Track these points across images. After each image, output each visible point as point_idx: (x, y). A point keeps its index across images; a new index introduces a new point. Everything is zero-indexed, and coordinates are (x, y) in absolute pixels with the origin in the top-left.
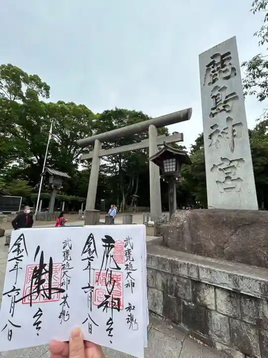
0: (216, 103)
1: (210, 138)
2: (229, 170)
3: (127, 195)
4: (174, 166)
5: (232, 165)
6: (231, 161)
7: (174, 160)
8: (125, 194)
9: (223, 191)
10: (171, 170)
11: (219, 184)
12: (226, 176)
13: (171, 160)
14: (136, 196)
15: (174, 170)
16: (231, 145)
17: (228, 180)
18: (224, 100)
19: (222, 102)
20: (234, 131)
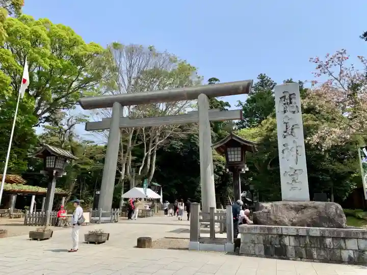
0: (287, 128)
1: (283, 153)
2: (294, 176)
4: (240, 156)
6: (295, 170)
7: (240, 149)
9: (291, 189)
10: (236, 160)
11: (289, 184)
12: (292, 179)
13: (236, 149)
14: (157, 184)
15: (239, 160)
16: (296, 159)
17: (294, 182)
18: (291, 127)
20: (297, 150)
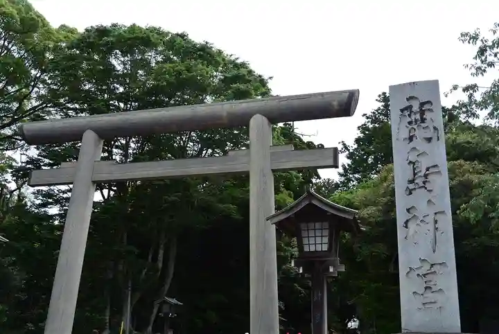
0: (415, 174)
1: (406, 227)
2: (429, 278)
3: (138, 295)
4: (326, 240)
5: (433, 270)
6: (432, 265)
7: (326, 225)
8: (133, 291)
9: (421, 306)
10: (319, 248)
11: (417, 296)
12: (425, 285)
13: (318, 225)
14: (174, 301)
15: (325, 248)
16: (433, 241)
17: (427, 291)
18: (424, 171)
19: (422, 174)
20: (436, 222)
